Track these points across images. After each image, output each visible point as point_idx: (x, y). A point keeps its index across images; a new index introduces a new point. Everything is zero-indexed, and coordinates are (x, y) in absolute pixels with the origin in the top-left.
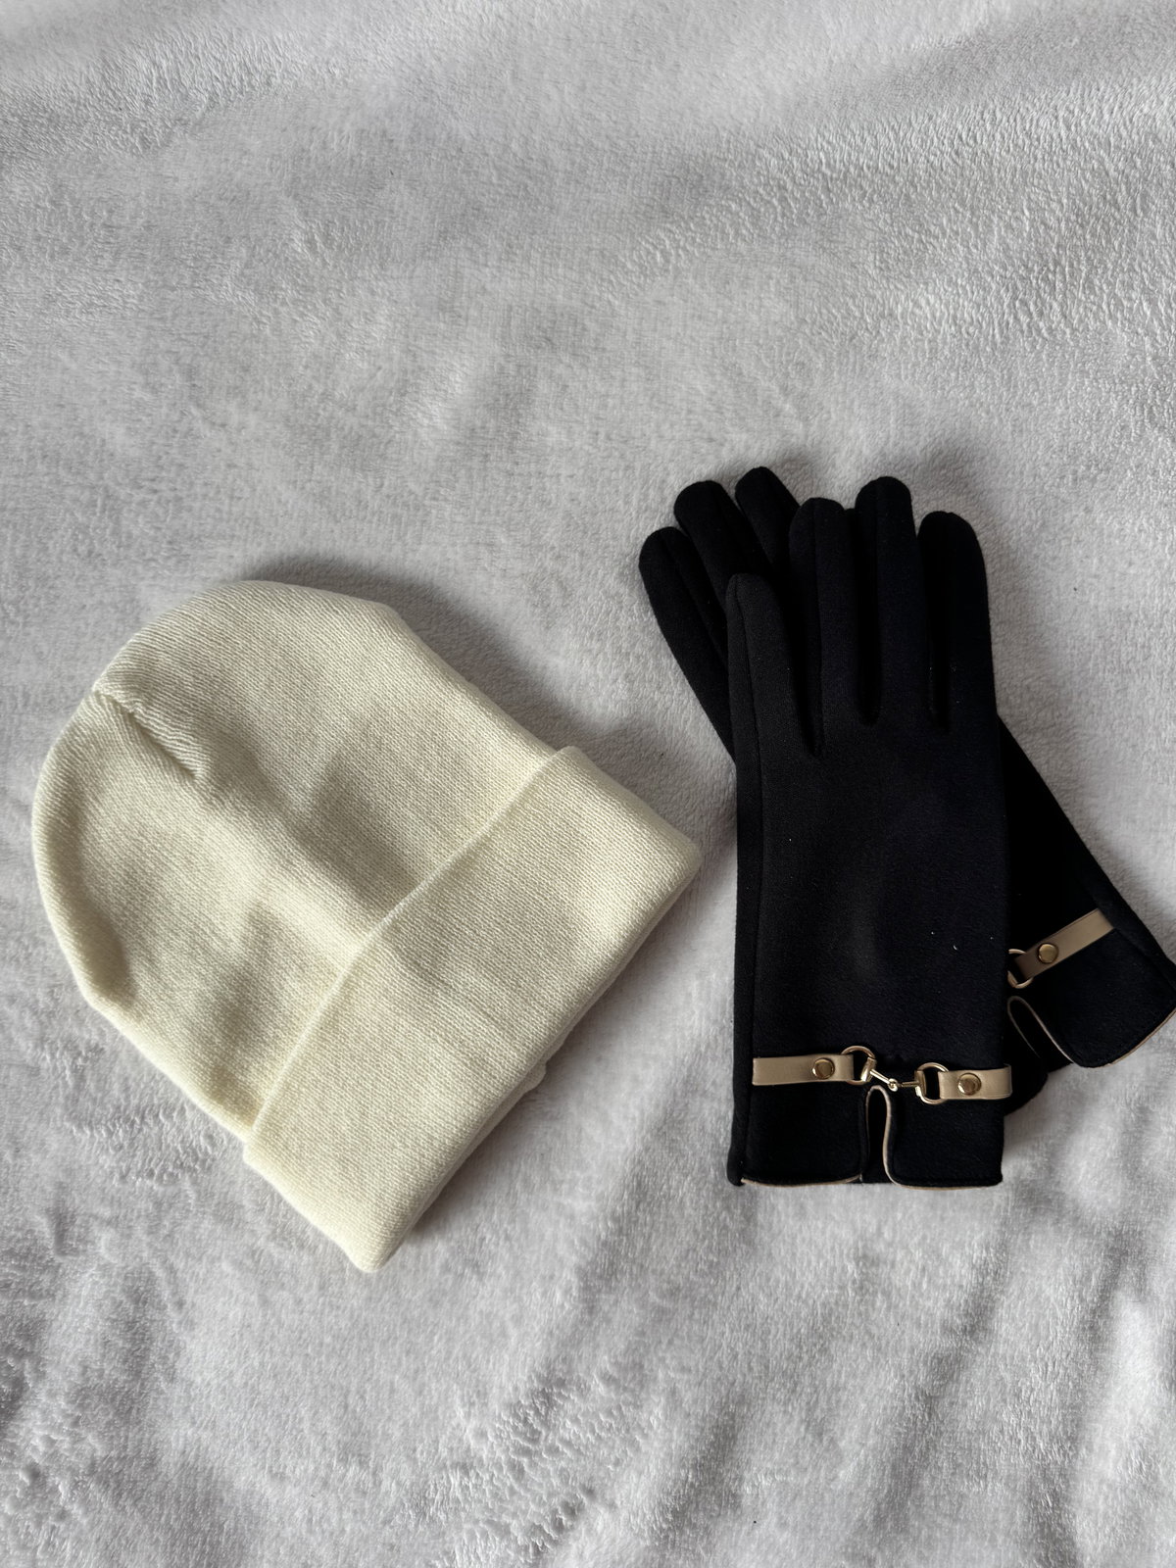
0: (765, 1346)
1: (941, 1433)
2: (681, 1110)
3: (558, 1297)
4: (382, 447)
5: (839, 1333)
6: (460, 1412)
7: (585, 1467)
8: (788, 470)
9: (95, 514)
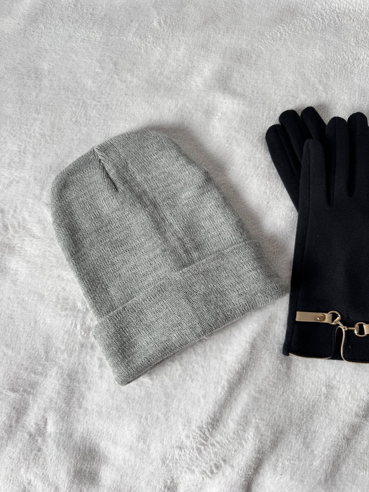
0: (291, 414)
1: (351, 452)
2: (268, 328)
3: (220, 390)
4: (179, 91)
5: (317, 412)
6: (181, 428)
7: (223, 452)
8: (319, 109)
9: (79, 108)
